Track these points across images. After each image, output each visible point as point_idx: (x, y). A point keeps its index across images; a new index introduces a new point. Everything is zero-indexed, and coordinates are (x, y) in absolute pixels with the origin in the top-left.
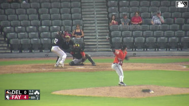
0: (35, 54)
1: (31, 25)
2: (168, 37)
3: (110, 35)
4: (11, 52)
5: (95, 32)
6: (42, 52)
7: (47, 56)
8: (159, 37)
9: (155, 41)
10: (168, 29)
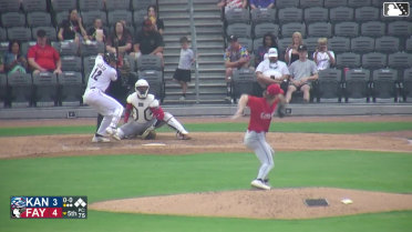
0: (44, 110)
1: (33, 39)
2: (372, 67)
6: (61, 105)
7: (73, 115)
9: (339, 79)
10: (372, 48)
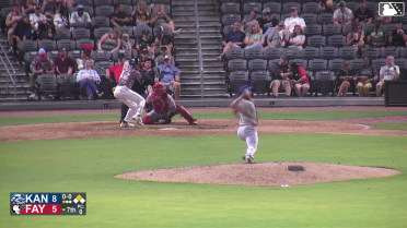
0: (84, 103)
1: (76, 49)
3: (225, 67)
4: (40, 99)
5: (198, 61)
7: (107, 107)
8: (319, 70)
10: (336, 55)
